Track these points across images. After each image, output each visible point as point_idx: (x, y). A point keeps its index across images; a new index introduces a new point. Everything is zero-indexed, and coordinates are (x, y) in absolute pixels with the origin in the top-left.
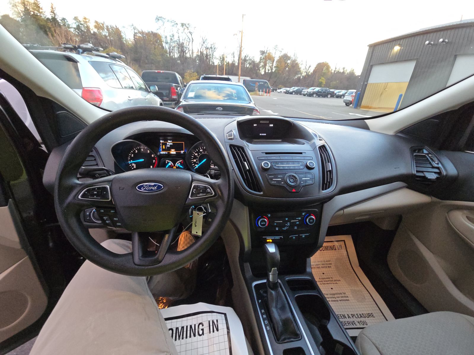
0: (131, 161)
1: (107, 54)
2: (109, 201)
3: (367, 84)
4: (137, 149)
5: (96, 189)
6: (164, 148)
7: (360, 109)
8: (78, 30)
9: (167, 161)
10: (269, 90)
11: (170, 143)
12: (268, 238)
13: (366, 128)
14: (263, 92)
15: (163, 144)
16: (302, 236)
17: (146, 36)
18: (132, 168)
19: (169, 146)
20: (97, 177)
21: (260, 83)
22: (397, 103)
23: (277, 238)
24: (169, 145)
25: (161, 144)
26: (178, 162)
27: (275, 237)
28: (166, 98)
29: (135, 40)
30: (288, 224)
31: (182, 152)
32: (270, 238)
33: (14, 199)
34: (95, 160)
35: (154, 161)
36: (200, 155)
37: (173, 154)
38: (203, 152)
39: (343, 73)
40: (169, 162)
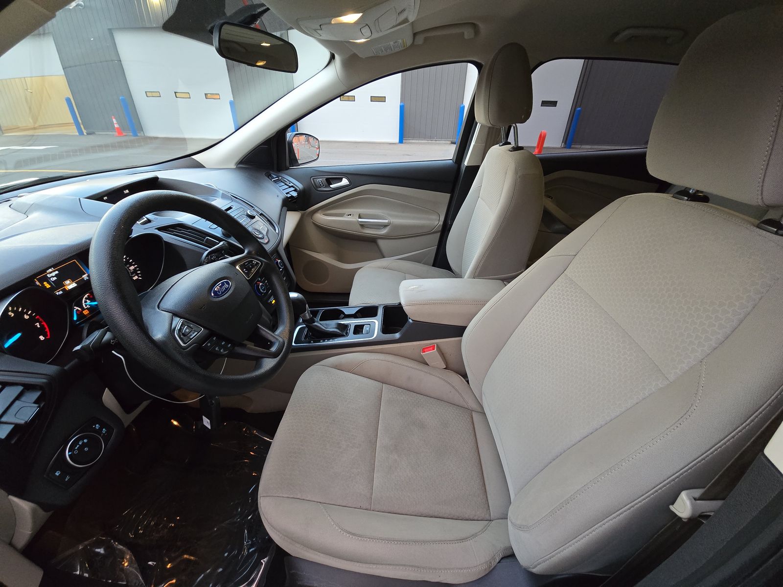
6: (48, 286)
7: (4, 135)
11: (52, 273)
13: (199, 166)
15: (41, 280)
19: (55, 279)
22: (71, 112)
24: (53, 277)
26: (84, 300)
35: (38, 324)
37: (73, 289)
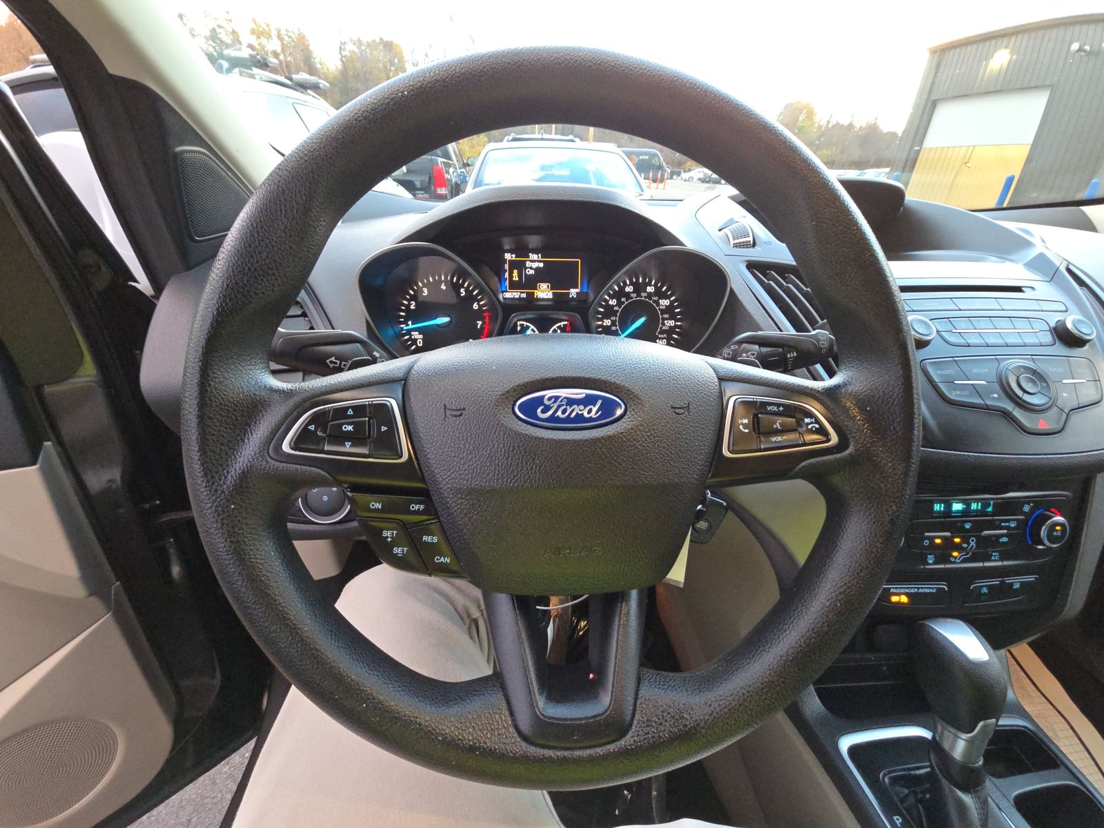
0: (407, 325)
1: (286, 78)
2: (400, 463)
3: (919, 151)
4: (427, 285)
5: (350, 412)
6: (516, 278)
8: (214, 42)
9: (521, 325)
10: (663, 175)
11: (534, 262)
12: (894, 591)
14: (648, 179)
15: (513, 265)
16: (1012, 584)
17: (368, 51)
18: (411, 345)
19: (532, 272)
20: (331, 366)
21: (641, 157)
23: (927, 591)
24: (531, 268)
25: (507, 266)
26: (555, 327)
27: (918, 588)
28: (422, 194)
29: (343, 62)
30: (972, 544)
31: (573, 292)
32: (902, 591)
33: (60, 442)
34: (304, 315)
35: (480, 323)
36: (624, 303)
37: (543, 300)
38: (635, 295)
39: (851, 126)
40: (528, 327)
